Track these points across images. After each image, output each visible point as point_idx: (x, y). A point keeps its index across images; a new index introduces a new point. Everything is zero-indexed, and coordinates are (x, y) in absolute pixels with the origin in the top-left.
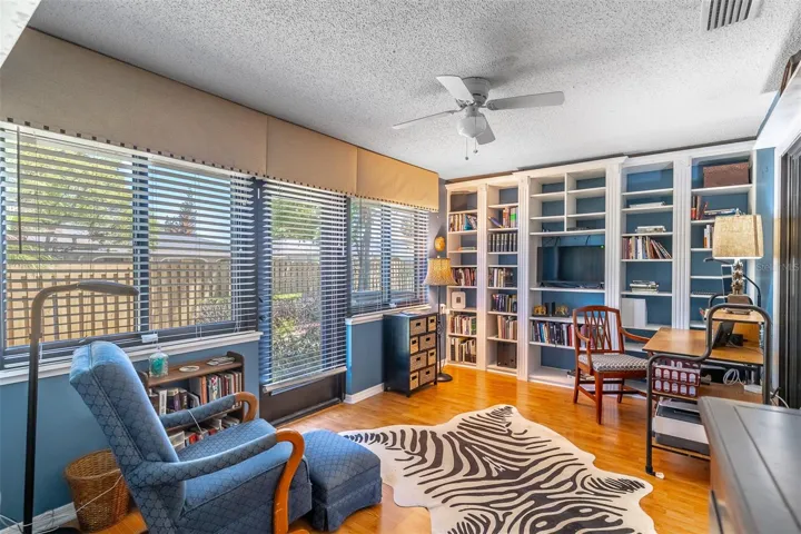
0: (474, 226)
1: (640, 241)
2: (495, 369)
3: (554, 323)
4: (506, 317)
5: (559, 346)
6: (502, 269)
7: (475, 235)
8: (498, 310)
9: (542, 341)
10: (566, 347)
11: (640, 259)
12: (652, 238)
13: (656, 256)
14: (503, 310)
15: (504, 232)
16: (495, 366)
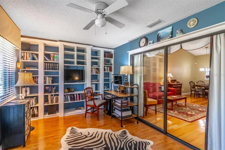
0: (37, 59)
1: (94, 69)
2: (47, 117)
3: (72, 94)
4: (52, 95)
5: (74, 102)
6: (50, 77)
7: (38, 63)
8: (48, 93)
9: (68, 101)
10: (76, 101)
11: (94, 74)
12: (96, 68)
13: (97, 73)
14: (51, 92)
15: (51, 63)
16: (47, 115)
